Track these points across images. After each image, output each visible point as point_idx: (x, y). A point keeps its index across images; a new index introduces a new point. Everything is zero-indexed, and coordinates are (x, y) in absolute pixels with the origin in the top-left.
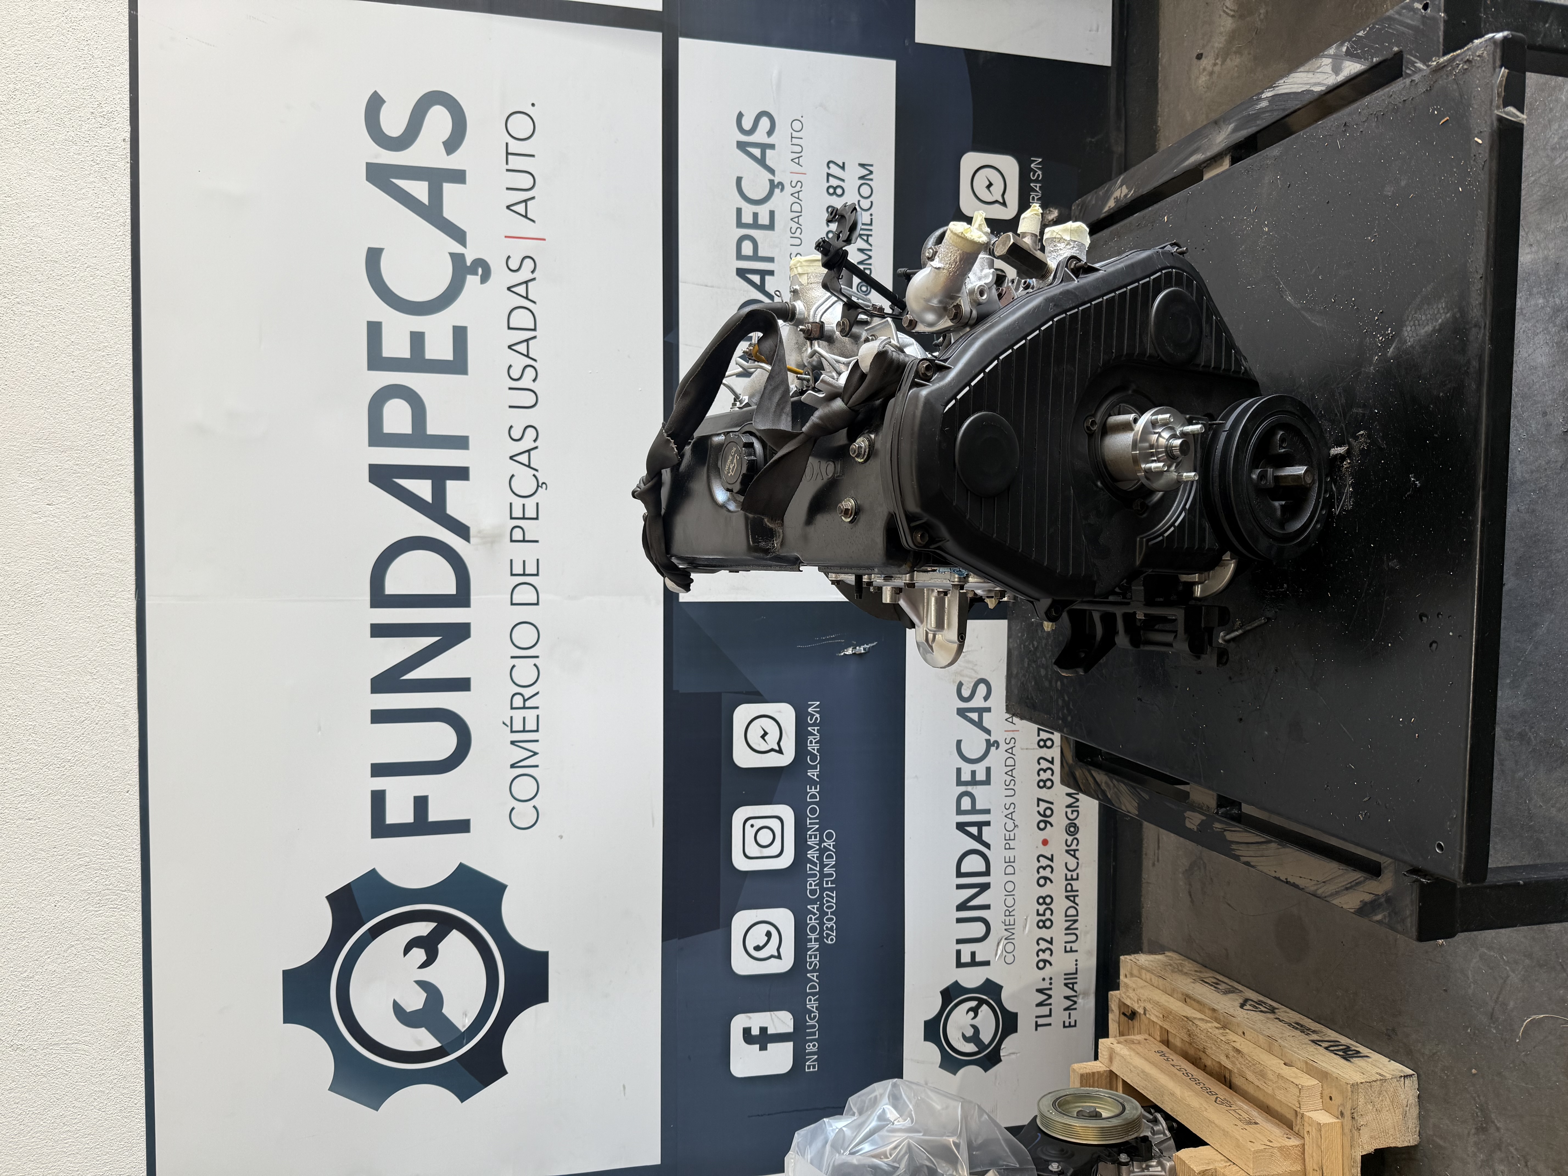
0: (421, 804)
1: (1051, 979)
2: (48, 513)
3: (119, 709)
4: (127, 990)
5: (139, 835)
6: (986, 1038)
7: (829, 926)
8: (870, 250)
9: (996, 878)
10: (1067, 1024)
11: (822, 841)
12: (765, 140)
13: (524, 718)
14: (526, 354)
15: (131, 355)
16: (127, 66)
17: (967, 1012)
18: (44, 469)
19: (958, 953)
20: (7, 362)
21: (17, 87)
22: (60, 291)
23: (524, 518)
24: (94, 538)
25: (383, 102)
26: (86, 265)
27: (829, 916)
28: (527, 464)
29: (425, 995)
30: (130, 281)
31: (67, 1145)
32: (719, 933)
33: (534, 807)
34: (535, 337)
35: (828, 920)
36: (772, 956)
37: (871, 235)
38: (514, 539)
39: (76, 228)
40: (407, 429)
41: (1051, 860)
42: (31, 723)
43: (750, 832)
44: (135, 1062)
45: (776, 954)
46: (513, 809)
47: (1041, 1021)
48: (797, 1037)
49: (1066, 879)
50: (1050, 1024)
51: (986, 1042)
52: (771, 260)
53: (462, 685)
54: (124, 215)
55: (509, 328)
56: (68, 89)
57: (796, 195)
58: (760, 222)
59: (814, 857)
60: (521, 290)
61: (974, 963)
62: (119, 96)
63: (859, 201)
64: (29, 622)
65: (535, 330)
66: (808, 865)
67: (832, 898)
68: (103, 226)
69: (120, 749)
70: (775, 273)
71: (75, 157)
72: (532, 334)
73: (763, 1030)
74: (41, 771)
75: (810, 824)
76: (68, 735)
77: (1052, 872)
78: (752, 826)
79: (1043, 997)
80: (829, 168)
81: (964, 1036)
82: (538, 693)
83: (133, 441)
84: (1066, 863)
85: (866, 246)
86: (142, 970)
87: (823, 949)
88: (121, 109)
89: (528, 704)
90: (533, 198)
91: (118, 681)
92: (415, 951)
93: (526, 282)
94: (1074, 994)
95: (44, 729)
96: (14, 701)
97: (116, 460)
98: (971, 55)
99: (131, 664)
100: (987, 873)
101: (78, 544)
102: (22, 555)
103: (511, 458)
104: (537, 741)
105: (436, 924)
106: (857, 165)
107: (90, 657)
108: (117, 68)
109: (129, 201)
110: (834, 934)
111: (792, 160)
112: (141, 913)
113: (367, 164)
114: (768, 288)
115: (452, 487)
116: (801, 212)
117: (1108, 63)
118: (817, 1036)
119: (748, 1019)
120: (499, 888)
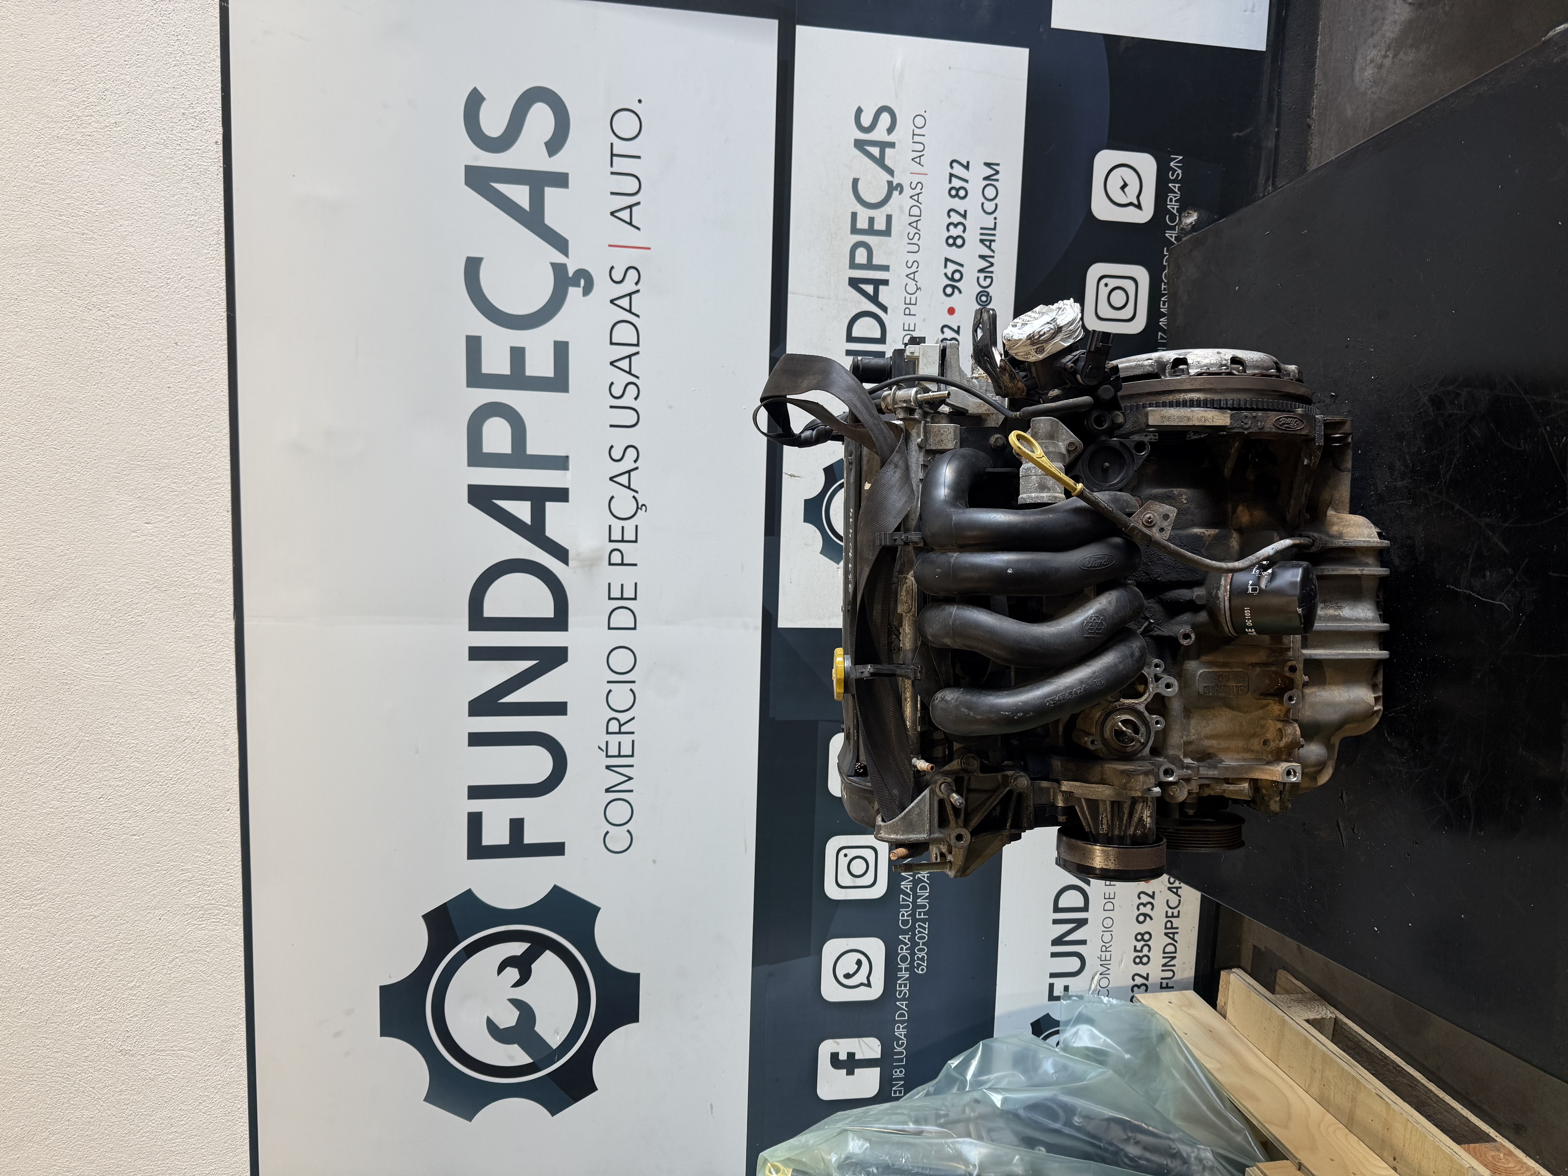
0: (517, 826)
2: (146, 532)
3: (219, 728)
4: (229, 1001)
5: (240, 852)
7: (920, 956)
8: (993, 257)
9: (1094, 915)
12: (886, 138)
13: (620, 743)
14: (628, 370)
15: (227, 370)
16: (218, 62)
18: (142, 487)
19: (1051, 986)
20: (103, 378)
21: (107, 87)
22: (154, 303)
23: (623, 541)
24: (192, 558)
25: (482, 99)
26: (180, 276)
27: (921, 947)
28: (627, 485)
29: (518, 1013)
30: (225, 292)
31: (175, 1145)
32: (810, 959)
33: (628, 831)
34: (638, 353)
35: (919, 950)
36: (862, 984)
37: (994, 241)
38: (612, 562)
39: (169, 237)
40: (506, 448)
41: (1152, 896)
42: (133, 741)
43: (843, 862)
44: (239, 1069)
45: (866, 982)
46: (607, 833)
48: (884, 1063)
49: (1167, 917)
52: (886, 268)
53: (559, 709)
54: (217, 223)
55: (611, 343)
56: (159, 88)
57: (915, 197)
58: (877, 227)
59: (907, 888)
60: (625, 302)
61: (1066, 996)
62: (211, 95)
63: (983, 204)
65: (637, 345)
66: (901, 896)
67: (924, 929)
69: (220, 768)
70: (890, 283)
71: (167, 161)
72: (635, 349)
73: (851, 1055)
74: (144, 789)
76: (170, 753)
77: (1151, 908)
78: (846, 855)
80: (952, 167)
82: (633, 718)
83: (229, 459)
84: (1166, 900)
85: (987, 252)
86: (244, 982)
87: (914, 978)
88: (213, 110)
89: (623, 729)
90: (638, 203)
91: (218, 702)
92: (508, 969)
93: (630, 294)
95: (146, 747)
97: (213, 479)
98: (1111, 41)
99: (230, 684)
100: (1085, 909)
101: (177, 564)
102: (121, 575)
103: (611, 479)
104: (632, 766)
105: (529, 944)
106: (983, 164)
107: (190, 676)
108: (209, 65)
109: (223, 208)
110: (925, 965)
111: (913, 159)
112: (242, 927)
113: (466, 167)
114: (881, 299)
115: (551, 508)
116: (920, 216)
117: (1262, 47)
118: (904, 1063)
119: (836, 1045)
120: (592, 911)
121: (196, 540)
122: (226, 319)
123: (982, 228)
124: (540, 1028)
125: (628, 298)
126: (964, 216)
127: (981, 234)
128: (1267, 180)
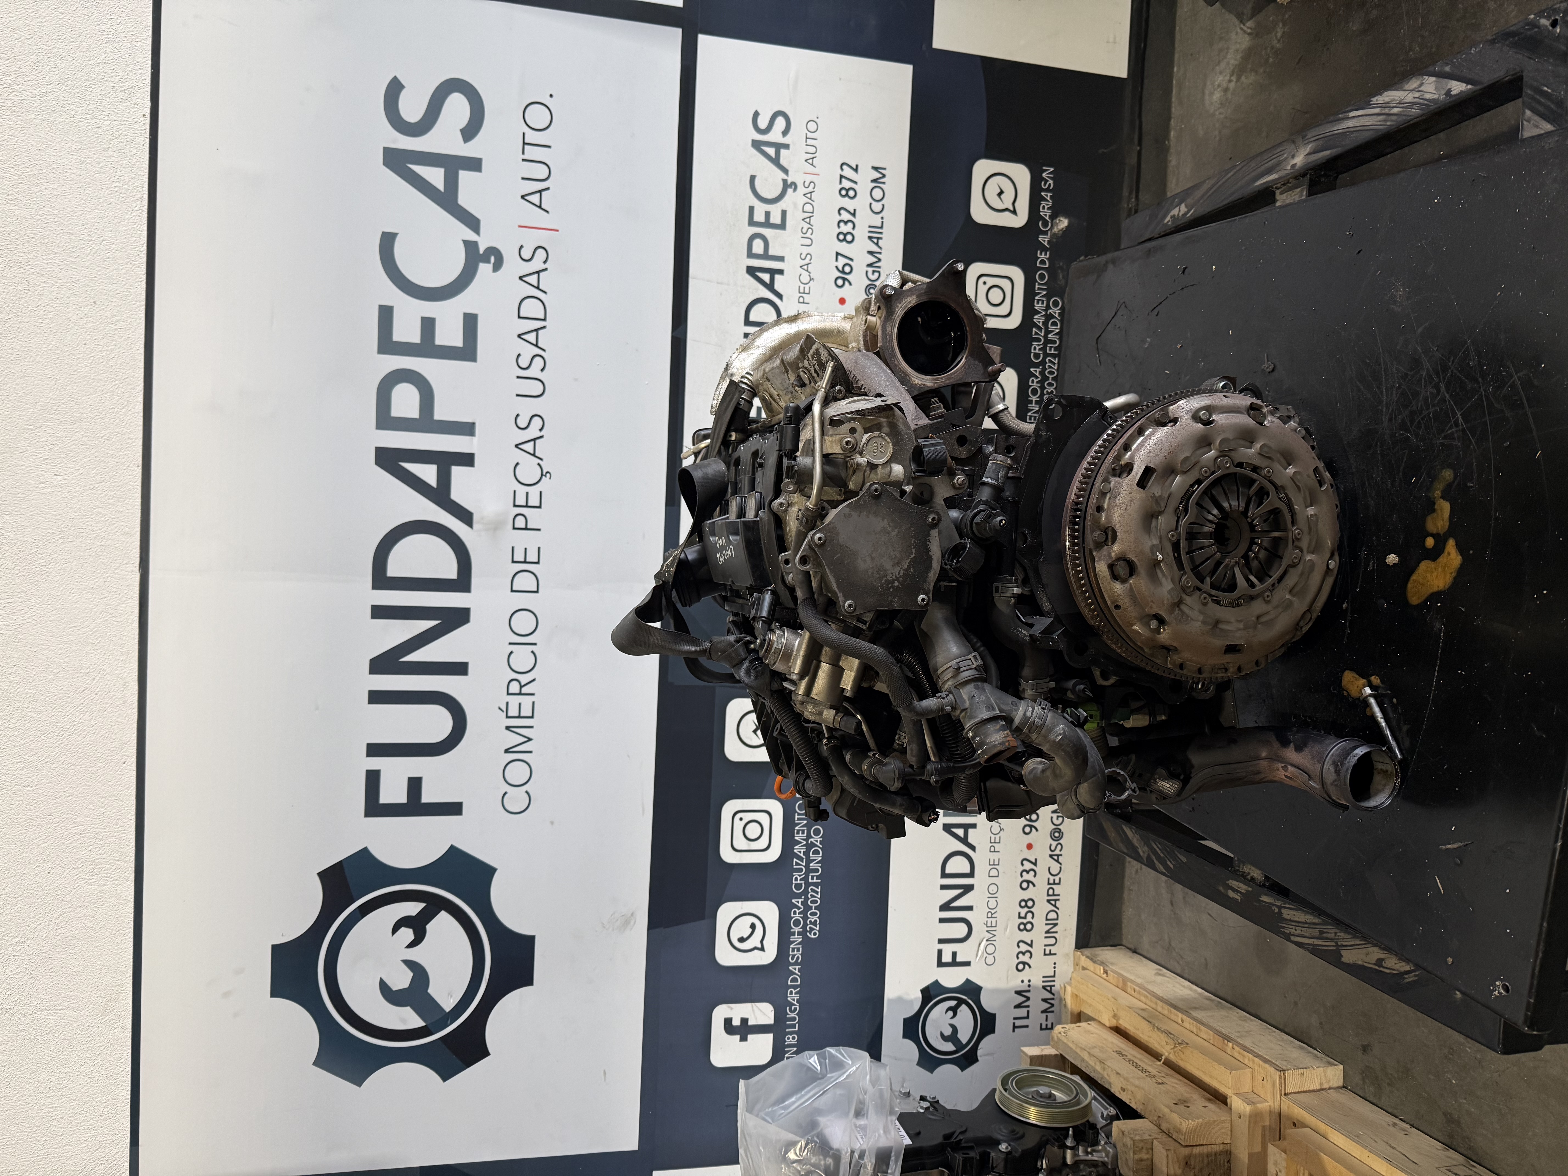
0: (415, 785)
1: (1029, 981)
3: (119, 680)
4: (117, 959)
5: (134, 805)
6: (964, 1037)
7: (813, 920)
9: (980, 880)
10: (1044, 1027)
11: (809, 836)
12: (781, 140)
13: (520, 704)
14: (535, 343)
15: (144, 330)
16: (149, 41)
17: (947, 1011)
18: (53, 439)
19: (940, 952)
20: (19, 333)
21: (40, 59)
22: (75, 263)
23: (527, 506)
24: (100, 510)
25: (402, 87)
26: (102, 239)
27: (813, 911)
28: (532, 452)
29: (411, 974)
31: (52, 1110)
32: (704, 923)
33: (527, 792)
34: (544, 327)
35: (812, 914)
36: (755, 948)
37: (881, 239)
38: (516, 526)
39: (93, 201)
40: (414, 413)
41: (1035, 864)
42: (31, 691)
43: (738, 825)
44: (122, 1030)
45: (760, 946)
46: (505, 793)
47: (1018, 1023)
48: (778, 1029)
49: (1049, 884)
50: (1027, 1026)
51: (964, 1041)
52: (781, 259)
53: (460, 669)
54: (141, 190)
55: (519, 317)
56: (90, 63)
57: (809, 195)
58: (772, 221)
59: (800, 852)
60: (533, 280)
61: (954, 963)
62: (140, 71)
63: (871, 204)
64: (31, 591)
65: (544, 320)
66: (795, 860)
67: (817, 893)
68: (120, 200)
69: (119, 720)
70: (785, 272)
71: (95, 130)
72: (541, 324)
73: (744, 1021)
75: (799, 819)
76: (67, 704)
77: (1035, 876)
78: (741, 819)
79: (1022, 999)
80: (842, 169)
81: (942, 1035)
82: (534, 680)
83: (142, 414)
84: (1049, 868)
85: (875, 249)
86: (132, 940)
87: (806, 942)
88: (142, 85)
89: (524, 690)
90: (548, 189)
91: (119, 653)
92: (403, 930)
93: (538, 272)
94: (1051, 996)
95: (43, 697)
96: (15, 668)
97: (125, 434)
98: (987, 63)
99: (132, 636)
100: (971, 875)
101: (85, 516)
102: (28, 524)
103: (517, 446)
104: (532, 727)
105: (424, 905)
106: (870, 168)
107: (91, 627)
108: (140, 43)
109: (147, 176)
110: (818, 929)
111: (806, 160)
112: (133, 883)
113: (385, 148)
114: (777, 287)
115: (457, 472)
116: (813, 213)
117: (1124, 75)
118: (797, 1029)
119: (729, 1010)
120: (488, 872)
121: (105, 493)
122: (145, 281)
123: (870, 227)
124: (433, 990)
125: (536, 275)
126: (854, 214)
127: (870, 232)
128: (1130, 193)
